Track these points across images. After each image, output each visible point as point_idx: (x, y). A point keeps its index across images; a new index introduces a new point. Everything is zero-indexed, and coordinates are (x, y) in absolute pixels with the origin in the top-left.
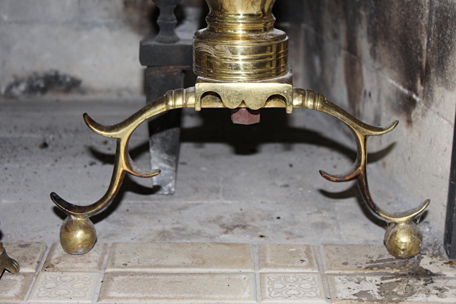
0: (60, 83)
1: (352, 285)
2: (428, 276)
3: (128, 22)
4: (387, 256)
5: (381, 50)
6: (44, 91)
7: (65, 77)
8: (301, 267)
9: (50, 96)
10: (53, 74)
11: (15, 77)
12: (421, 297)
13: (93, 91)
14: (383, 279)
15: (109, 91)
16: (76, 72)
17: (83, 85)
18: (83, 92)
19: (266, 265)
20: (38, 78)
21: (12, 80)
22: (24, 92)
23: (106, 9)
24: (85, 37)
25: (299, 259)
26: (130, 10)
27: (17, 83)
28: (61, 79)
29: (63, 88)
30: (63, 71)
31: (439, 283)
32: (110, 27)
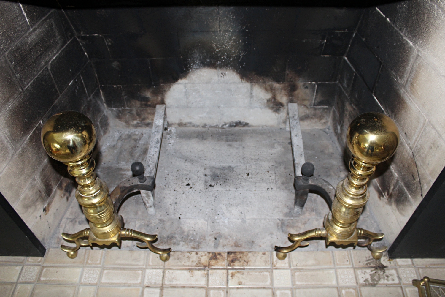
0: (241, 124)
1: (363, 275)
2: (382, 268)
3: (268, 106)
6: (235, 126)
7: (243, 122)
8: (347, 265)
9: (237, 128)
10: (239, 121)
11: (225, 123)
12: (382, 282)
13: (253, 126)
14: (371, 271)
15: (259, 126)
16: (247, 121)
17: (250, 124)
18: (249, 127)
20: (233, 123)
21: (224, 124)
22: (228, 127)
23: (260, 103)
24: (252, 111)
25: (346, 260)
26: (269, 103)
27: (225, 124)
29: (242, 125)
30: (242, 120)
32: (261, 108)
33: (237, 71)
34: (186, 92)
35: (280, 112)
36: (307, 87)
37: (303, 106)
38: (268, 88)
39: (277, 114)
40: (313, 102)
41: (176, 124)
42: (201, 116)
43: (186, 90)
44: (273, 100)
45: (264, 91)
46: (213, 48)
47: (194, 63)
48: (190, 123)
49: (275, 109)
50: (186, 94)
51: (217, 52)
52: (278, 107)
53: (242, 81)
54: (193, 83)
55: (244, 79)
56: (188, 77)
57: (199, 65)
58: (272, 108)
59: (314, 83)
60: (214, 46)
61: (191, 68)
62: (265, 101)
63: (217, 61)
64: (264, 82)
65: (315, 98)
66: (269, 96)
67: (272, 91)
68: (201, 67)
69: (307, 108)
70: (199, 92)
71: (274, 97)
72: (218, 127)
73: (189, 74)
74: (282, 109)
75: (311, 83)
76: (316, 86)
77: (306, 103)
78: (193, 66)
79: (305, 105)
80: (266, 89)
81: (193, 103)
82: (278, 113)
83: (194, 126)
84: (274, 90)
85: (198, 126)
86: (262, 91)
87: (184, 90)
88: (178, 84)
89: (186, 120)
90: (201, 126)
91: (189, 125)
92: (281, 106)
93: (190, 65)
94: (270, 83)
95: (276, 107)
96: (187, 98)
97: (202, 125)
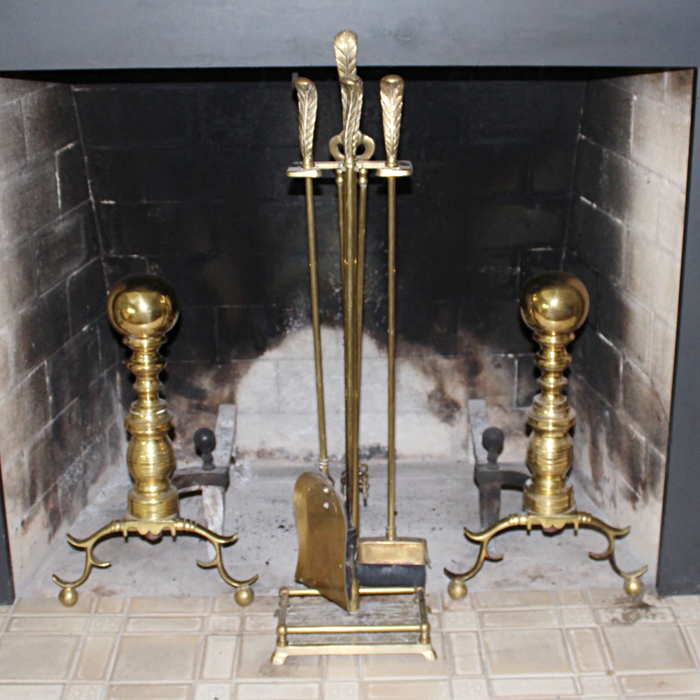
0: (381, 452)
1: (609, 614)
2: (645, 606)
3: (431, 409)
4: (625, 595)
5: (615, 455)
9: (373, 461)
10: (376, 446)
13: (406, 457)
14: (624, 610)
15: (415, 456)
17: (398, 453)
18: (397, 457)
19: (561, 604)
23: (415, 401)
26: (433, 401)
28: (381, 449)
29: (382, 455)
31: (653, 611)
32: (418, 413)
33: (371, 333)
34: (277, 378)
35: (454, 422)
36: (499, 366)
37: (496, 408)
38: (429, 369)
39: (449, 428)
40: (515, 397)
41: (252, 451)
42: (302, 432)
43: (278, 373)
44: (439, 395)
45: (420, 374)
46: (330, 286)
47: (296, 317)
48: (281, 450)
49: (444, 415)
50: (278, 383)
51: (337, 294)
52: (450, 410)
53: (379, 352)
54: (292, 359)
55: (383, 348)
56: (283, 345)
57: (303, 321)
58: (438, 413)
59: (511, 356)
60: (331, 281)
61: (290, 327)
62: (425, 398)
63: (336, 312)
64: (421, 356)
65: (518, 390)
66: (430, 386)
67: (435, 376)
68: (308, 324)
69: (505, 411)
70: (302, 378)
71: (441, 389)
72: (334, 459)
73: (285, 340)
74: (457, 415)
75: (506, 357)
76: (516, 362)
77: (502, 399)
78: (293, 323)
79: (500, 406)
80: (425, 372)
81: (288, 403)
82: (452, 425)
83: (287, 458)
84: (440, 372)
85: (296, 457)
86: (417, 375)
87: (274, 374)
88: (264, 360)
89: (272, 444)
90: (301, 458)
91: (278, 455)
92: (455, 409)
93: (289, 321)
94: (431, 357)
95: (446, 411)
96: (279, 392)
97: (305, 454)
